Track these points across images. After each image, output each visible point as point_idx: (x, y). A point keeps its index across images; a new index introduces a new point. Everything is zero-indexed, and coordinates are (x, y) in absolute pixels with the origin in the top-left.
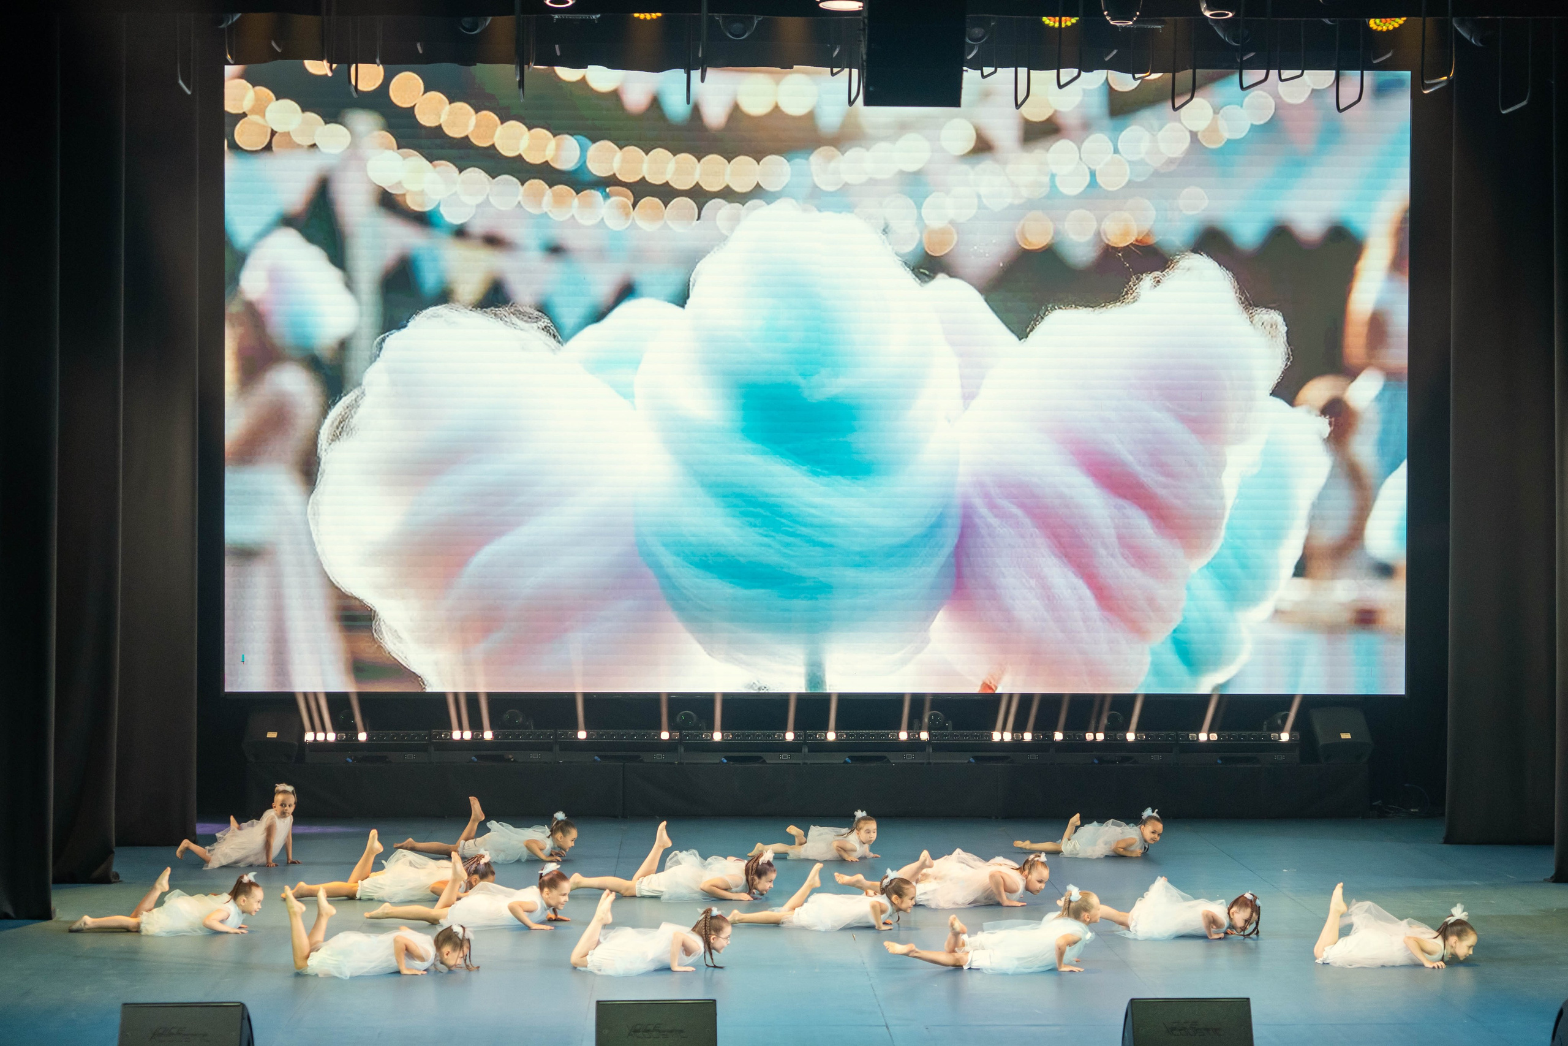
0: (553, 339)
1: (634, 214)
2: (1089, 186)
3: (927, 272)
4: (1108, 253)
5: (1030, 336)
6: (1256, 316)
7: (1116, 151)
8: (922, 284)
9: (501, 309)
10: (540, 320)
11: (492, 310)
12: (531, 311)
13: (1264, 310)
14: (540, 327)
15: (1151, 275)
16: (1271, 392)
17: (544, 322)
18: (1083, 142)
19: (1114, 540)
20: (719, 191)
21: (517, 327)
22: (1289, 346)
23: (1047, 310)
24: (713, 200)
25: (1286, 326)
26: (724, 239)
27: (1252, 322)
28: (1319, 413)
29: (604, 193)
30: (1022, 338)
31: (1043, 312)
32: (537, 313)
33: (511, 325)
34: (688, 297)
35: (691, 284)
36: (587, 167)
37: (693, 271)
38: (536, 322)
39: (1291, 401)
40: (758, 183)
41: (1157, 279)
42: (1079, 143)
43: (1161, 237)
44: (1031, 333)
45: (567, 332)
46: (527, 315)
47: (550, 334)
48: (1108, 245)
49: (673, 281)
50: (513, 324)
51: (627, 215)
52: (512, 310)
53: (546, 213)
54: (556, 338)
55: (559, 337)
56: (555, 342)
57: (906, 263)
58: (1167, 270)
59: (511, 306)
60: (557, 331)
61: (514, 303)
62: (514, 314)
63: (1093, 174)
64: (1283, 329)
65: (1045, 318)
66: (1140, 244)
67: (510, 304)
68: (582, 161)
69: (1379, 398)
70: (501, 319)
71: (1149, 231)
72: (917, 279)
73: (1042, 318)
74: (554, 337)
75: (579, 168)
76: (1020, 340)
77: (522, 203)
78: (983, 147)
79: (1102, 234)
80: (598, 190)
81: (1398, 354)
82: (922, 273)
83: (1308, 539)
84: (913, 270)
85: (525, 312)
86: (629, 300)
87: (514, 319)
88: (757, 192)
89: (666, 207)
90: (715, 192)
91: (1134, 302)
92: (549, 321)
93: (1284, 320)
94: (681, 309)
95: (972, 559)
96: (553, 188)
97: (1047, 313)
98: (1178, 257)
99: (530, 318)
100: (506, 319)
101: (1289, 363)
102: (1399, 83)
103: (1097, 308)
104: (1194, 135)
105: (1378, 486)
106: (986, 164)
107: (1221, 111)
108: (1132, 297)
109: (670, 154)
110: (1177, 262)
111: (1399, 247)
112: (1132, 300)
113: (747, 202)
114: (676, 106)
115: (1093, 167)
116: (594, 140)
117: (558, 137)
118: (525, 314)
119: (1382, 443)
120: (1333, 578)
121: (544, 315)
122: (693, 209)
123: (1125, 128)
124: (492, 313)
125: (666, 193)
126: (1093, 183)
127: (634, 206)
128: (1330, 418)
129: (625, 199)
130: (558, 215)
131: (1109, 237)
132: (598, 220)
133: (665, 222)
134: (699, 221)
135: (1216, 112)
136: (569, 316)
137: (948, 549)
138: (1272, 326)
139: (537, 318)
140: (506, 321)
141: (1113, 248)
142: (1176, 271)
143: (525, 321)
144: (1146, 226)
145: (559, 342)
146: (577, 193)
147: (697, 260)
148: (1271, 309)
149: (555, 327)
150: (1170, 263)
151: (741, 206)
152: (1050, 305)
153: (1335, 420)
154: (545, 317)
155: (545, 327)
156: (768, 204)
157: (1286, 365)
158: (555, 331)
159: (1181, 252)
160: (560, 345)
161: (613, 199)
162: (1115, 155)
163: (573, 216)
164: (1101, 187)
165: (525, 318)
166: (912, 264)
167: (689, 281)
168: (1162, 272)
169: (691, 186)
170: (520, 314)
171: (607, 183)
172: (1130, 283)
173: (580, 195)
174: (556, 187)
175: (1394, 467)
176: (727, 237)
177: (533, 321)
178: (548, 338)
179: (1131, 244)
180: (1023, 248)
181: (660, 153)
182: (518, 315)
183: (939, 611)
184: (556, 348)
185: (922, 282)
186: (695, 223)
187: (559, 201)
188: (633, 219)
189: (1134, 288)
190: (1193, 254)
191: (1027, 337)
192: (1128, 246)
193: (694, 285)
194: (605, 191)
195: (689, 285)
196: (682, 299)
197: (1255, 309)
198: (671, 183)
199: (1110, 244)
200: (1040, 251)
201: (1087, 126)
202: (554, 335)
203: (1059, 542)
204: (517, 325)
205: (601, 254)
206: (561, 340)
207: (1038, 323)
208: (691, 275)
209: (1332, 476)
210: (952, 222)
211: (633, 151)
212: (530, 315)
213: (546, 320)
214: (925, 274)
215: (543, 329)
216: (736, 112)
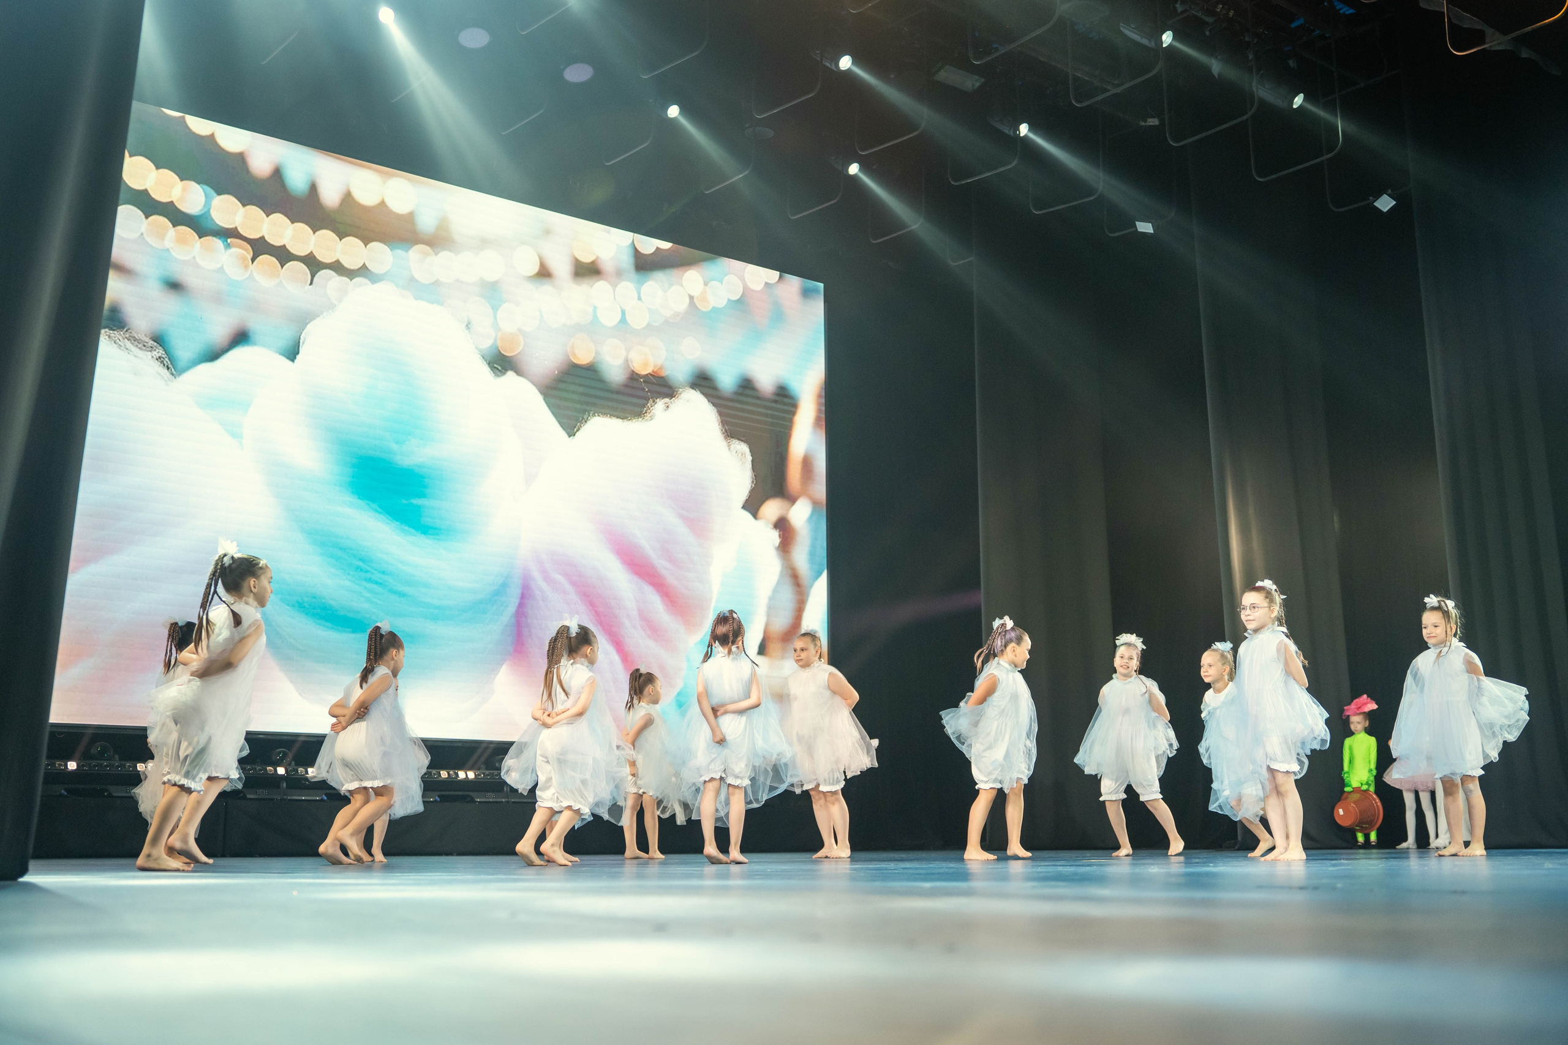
0: (167, 370)
1: (252, 267)
2: (621, 321)
3: (500, 368)
4: (634, 377)
5: (576, 434)
6: (732, 445)
7: (639, 298)
8: (496, 377)
9: (115, 332)
10: (155, 350)
11: (106, 332)
12: (147, 340)
13: (737, 442)
14: (154, 356)
15: (663, 400)
16: (742, 506)
17: (158, 352)
18: (616, 286)
19: (635, 613)
20: (330, 263)
21: (131, 353)
22: (754, 471)
23: (590, 416)
24: (325, 271)
25: (752, 456)
26: (332, 307)
27: (729, 449)
28: (772, 527)
29: (225, 243)
30: (571, 436)
31: (587, 416)
32: (152, 342)
33: (125, 349)
34: (298, 353)
35: (301, 341)
36: (210, 215)
37: (303, 330)
38: (151, 351)
39: (755, 515)
40: (364, 263)
41: (667, 405)
42: (614, 286)
43: (669, 372)
44: (577, 433)
45: (181, 364)
46: (142, 343)
47: (164, 365)
48: (633, 371)
49: (286, 335)
50: (127, 349)
51: (246, 267)
52: (127, 336)
53: (168, 249)
54: (170, 370)
55: (173, 370)
56: (168, 374)
57: (483, 357)
58: (674, 399)
59: (127, 331)
60: (171, 364)
61: (129, 329)
62: (128, 340)
63: (623, 313)
64: (750, 458)
65: (588, 422)
66: (655, 375)
67: (125, 329)
68: (206, 210)
69: (810, 518)
70: (115, 342)
71: (662, 366)
72: (492, 373)
73: (586, 422)
74: (168, 368)
75: (203, 214)
76: (570, 437)
77: (145, 235)
78: (544, 273)
79: (629, 362)
80: (220, 239)
81: (820, 489)
82: (495, 368)
83: (767, 625)
84: (489, 364)
85: (140, 339)
86: (243, 346)
87: (128, 344)
88: (363, 271)
89: (282, 267)
90: (326, 264)
91: (651, 420)
92: (164, 353)
93: (750, 451)
94: (291, 363)
95: (529, 621)
96: (176, 228)
97: (589, 418)
98: (681, 390)
99: (144, 346)
100: (120, 343)
101: (753, 485)
102: (816, 290)
103: (625, 420)
104: (691, 298)
105: (811, 586)
106: (546, 288)
107: (709, 284)
108: (650, 415)
109: (288, 221)
110: (680, 393)
111: (819, 411)
112: (650, 418)
113: (354, 278)
114: (297, 180)
115: (624, 308)
116: (219, 193)
117: (185, 182)
118: (140, 341)
119: (812, 554)
120: (783, 658)
121: (158, 345)
122: (307, 274)
123: (645, 282)
124: (106, 335)
125: (283, 255)
126: (623, 320)
127: (253, 260)
128: (780, 531)
129: (245, 253)
130: (180, 254)
131: (634, 365)
132: (219, 266)
133: (281, 281)
134: (311, 286)
135: (706, 284)
136: (184, 351)
137: (512, 609)
138: (742, 455)
139: (151, 347)
140: (120, 345)
141: (637, 374)
142: (680, 400)
143: (140, 348)
144: (660, 362)
145: (172, 374)
146: (200, 238)
147: (307, 321)
148: (742, 441)
149: (169, 359)
150: (675, 393)
151: (349, 280)
152: (592, 412)
153: (783, 534)
154: (160, 348)
155: (159, 357)
156: (373, 284)
157: (752, 486)
158: (169, 363)
159: (684, 387)
160: (173, 377)
161: (234, 250)
162: (639, 302)
163: (194, 258)
164: (628, 324)
165: (140, 346)
166: (488, 359)
167: (300, 338)
168: (670, 399)
169: (306, 254)
170: (134, 340)
171: (229, 234)
172: (648, 404)
173: (202, 239)
174: (179, 228)
175: (819, 574)
176: (335, 306)
177: (148, 349)
178: (161, 368)
179: (649, 374)
180: (572, 361)
181: (278, 217)
182: (133, 341)
183: (502, 665)
184: (169, 380)
185: (495, 375)
186: (308, 287)
187: (181, 241)
188: (252, 272)
189: (651, 409)
190: (691, 389)
191: (574, 435)
192: (647, 374)
193: (303, 343)
194: (227, 241)
195: (299, 342)
196: (292, 353)
197: (732, 439)
198: (288, 247)
199: (635, 370)
200: (585, 367)
201: (619, 274)
202: (167, 366)
203: (596, 612)
204: (131, 351)
205: (218, 298)
206: (174, 373)
207: (582, 425)
208: (301, 333)
209: (781, 575)
210: (520, 330)
211: (255, 211)
212: (145, 344)
213: (161, 351)
214: (498, 369)
215: (157, 359)
216: (348, 198)
